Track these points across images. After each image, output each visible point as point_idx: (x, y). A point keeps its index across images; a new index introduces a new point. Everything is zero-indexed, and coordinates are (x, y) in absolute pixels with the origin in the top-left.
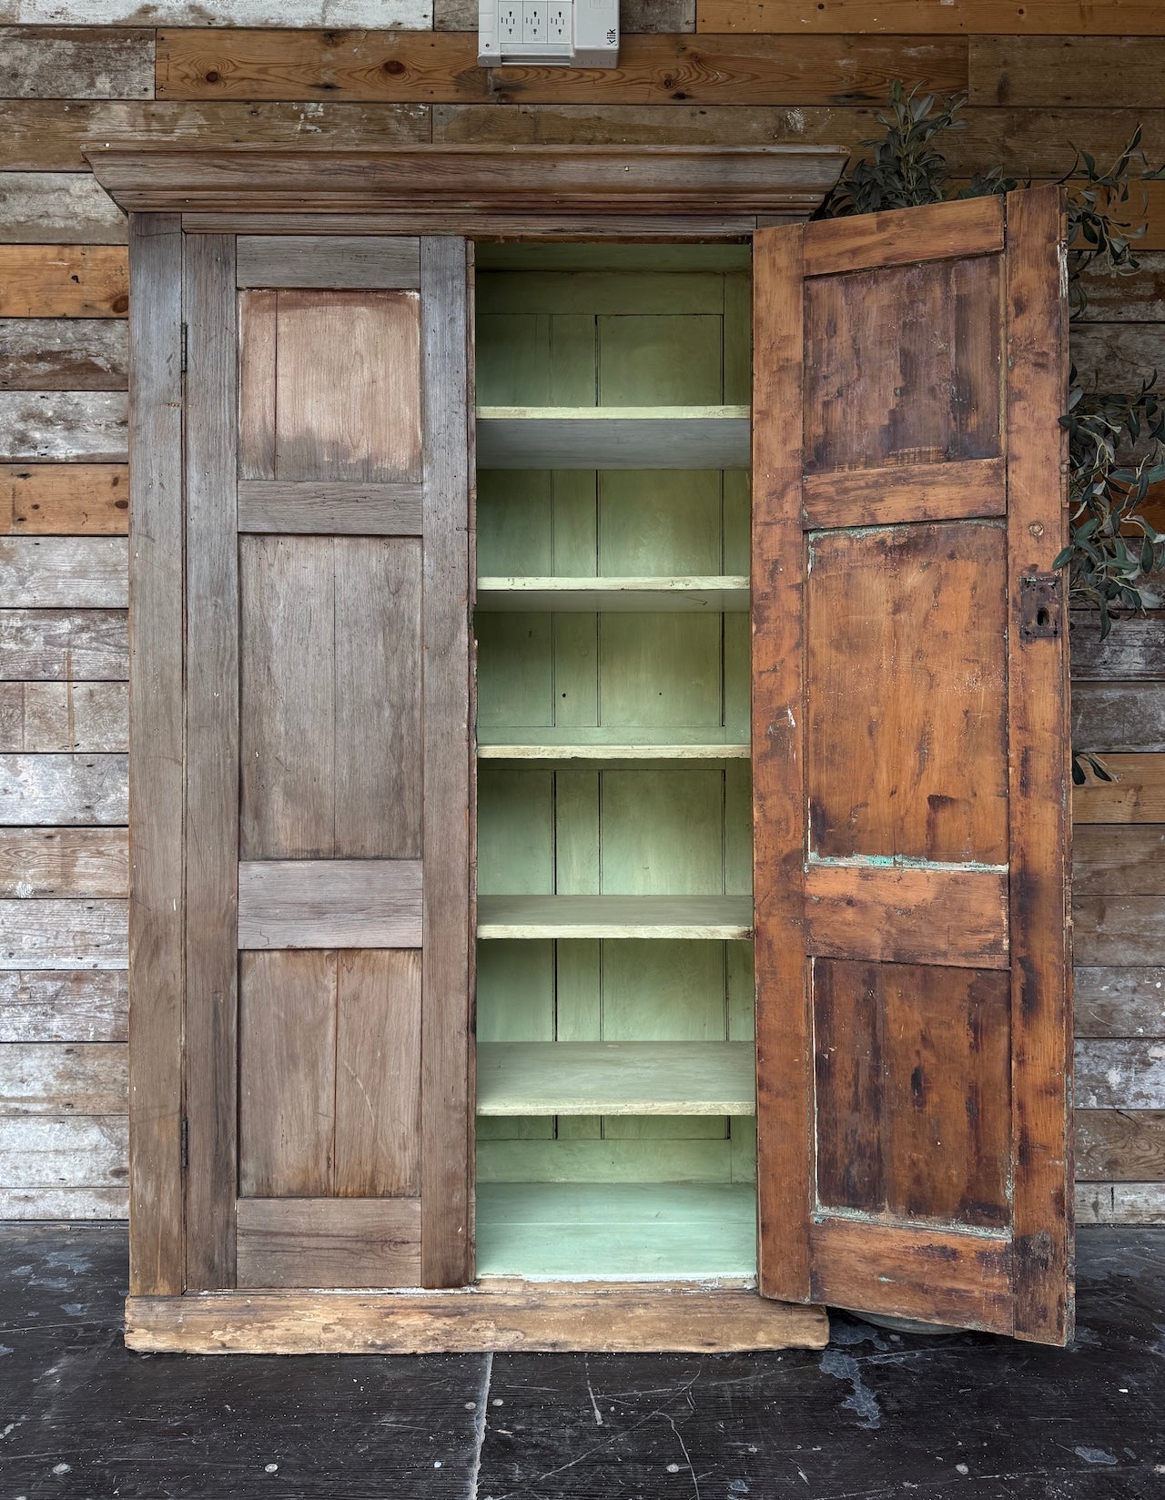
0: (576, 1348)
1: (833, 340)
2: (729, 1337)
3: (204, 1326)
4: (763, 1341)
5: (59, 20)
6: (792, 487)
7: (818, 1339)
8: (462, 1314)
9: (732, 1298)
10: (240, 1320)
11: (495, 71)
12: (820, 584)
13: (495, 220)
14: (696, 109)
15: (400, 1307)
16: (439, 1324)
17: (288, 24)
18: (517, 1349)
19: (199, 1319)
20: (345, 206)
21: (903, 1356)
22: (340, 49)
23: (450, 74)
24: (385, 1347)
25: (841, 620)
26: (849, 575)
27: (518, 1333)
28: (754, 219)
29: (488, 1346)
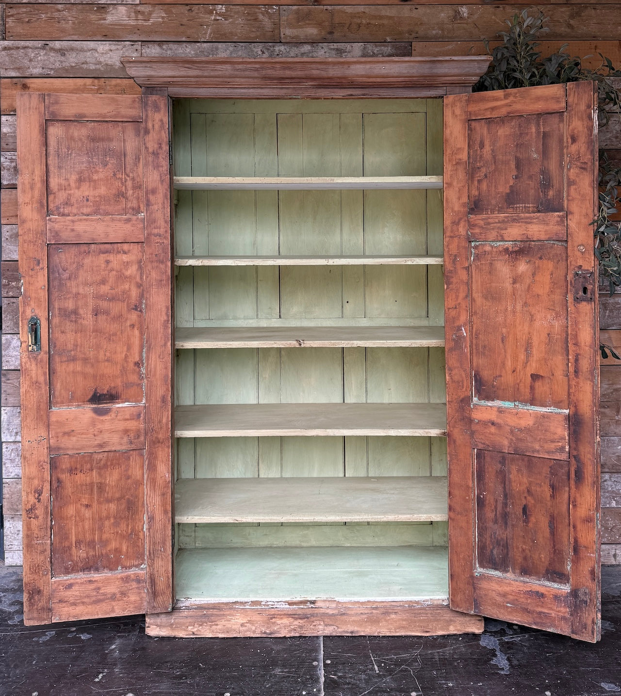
0: (362, 634)
1: (482, 150)
2: (436, 628)
3: (184, 624)
4: (452, 630)
6: (463, 220)
7: (479, 629)
8: (308, 618)
9: (437, 610)
10: (201, 621)
12: (477, 267)
13: (319, 90)
14: (413, 7)
15: (278, 615)
16: (296, 623)
18: (334, 634)
19: (182, 621)
20: (248, 85)
21: (520, 637)
24: (271, 634)
25: (488, 285)
26: (491, 263)
27: (335, 627)
28: (445, 88)
29: (320, 633)
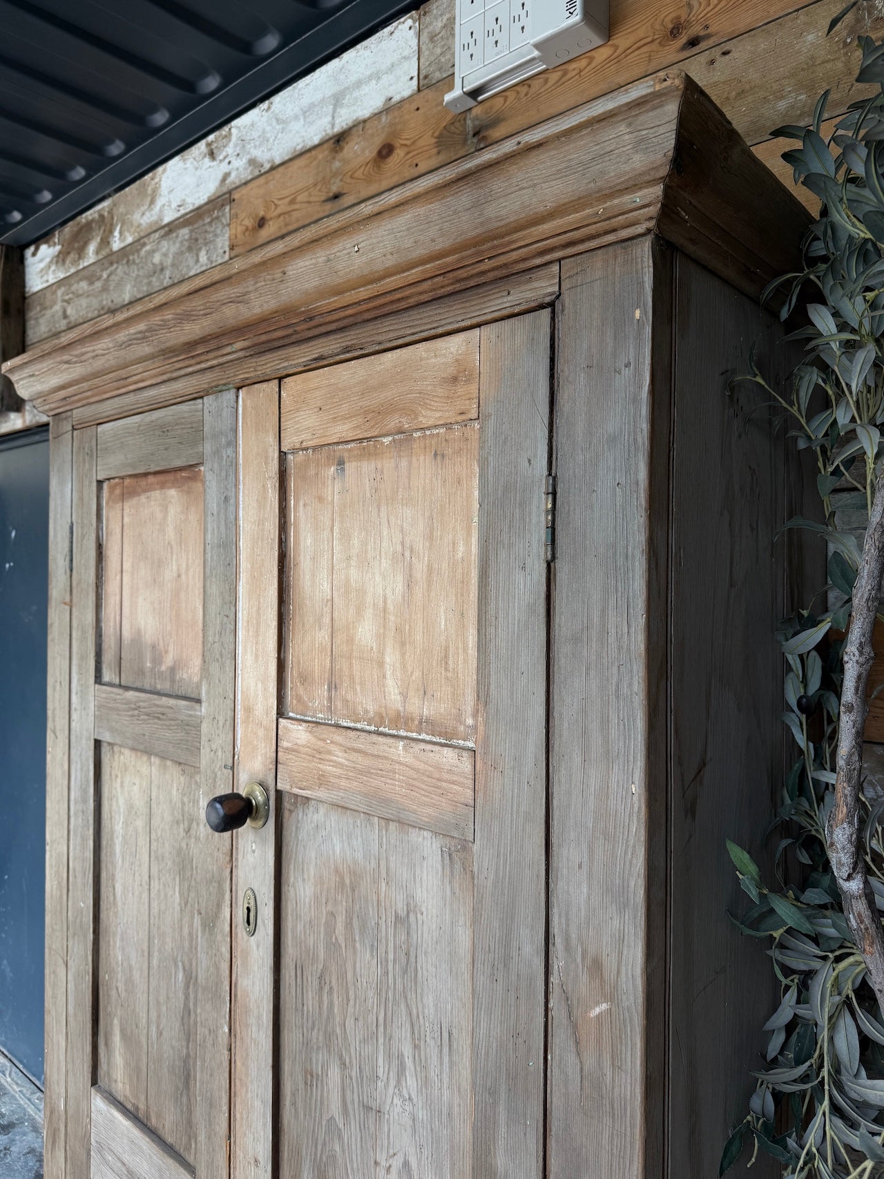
5: (182, 211)
11: (474, 112)
13: (263, 359)
14: (716, 52)
17: (310, 144)
20: (152, 377)
22: (345, 151)
23: (432, 136)
28: (556, 268)
